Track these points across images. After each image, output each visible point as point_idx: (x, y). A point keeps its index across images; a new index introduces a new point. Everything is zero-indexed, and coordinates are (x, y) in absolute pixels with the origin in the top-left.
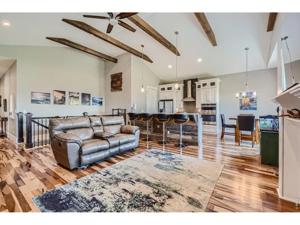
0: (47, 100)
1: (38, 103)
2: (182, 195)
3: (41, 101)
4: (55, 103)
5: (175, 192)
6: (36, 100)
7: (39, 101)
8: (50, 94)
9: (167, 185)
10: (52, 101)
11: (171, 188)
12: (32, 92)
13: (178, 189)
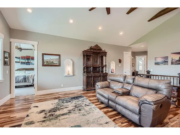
0: (165, 62)
1: (159, 65)
2: (39, 122)
3: (160, 63)
4: (172, 63)
5: (44, 121)
6: (158, 63)
7: (159, 63)
8: (168, 57)
9: (52, 120)
10: (170, 62)
11: (48, 121)
12: (155, 58)
13: (43, 123)
